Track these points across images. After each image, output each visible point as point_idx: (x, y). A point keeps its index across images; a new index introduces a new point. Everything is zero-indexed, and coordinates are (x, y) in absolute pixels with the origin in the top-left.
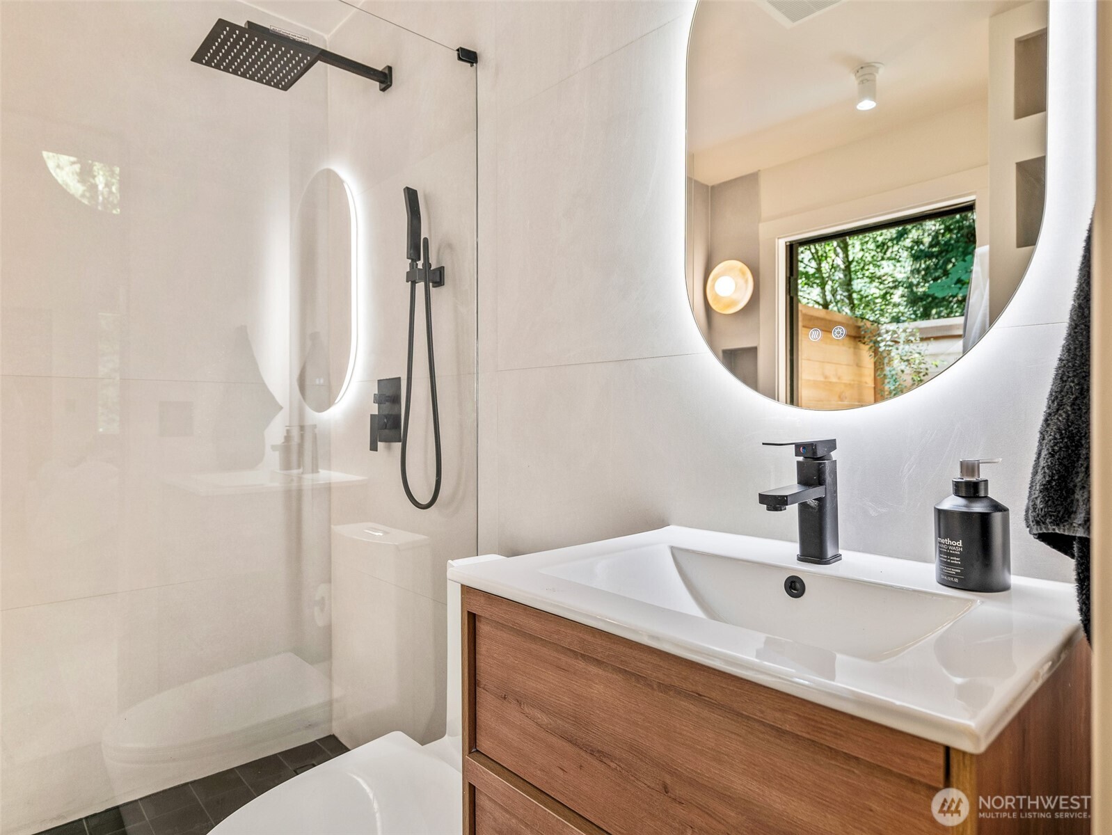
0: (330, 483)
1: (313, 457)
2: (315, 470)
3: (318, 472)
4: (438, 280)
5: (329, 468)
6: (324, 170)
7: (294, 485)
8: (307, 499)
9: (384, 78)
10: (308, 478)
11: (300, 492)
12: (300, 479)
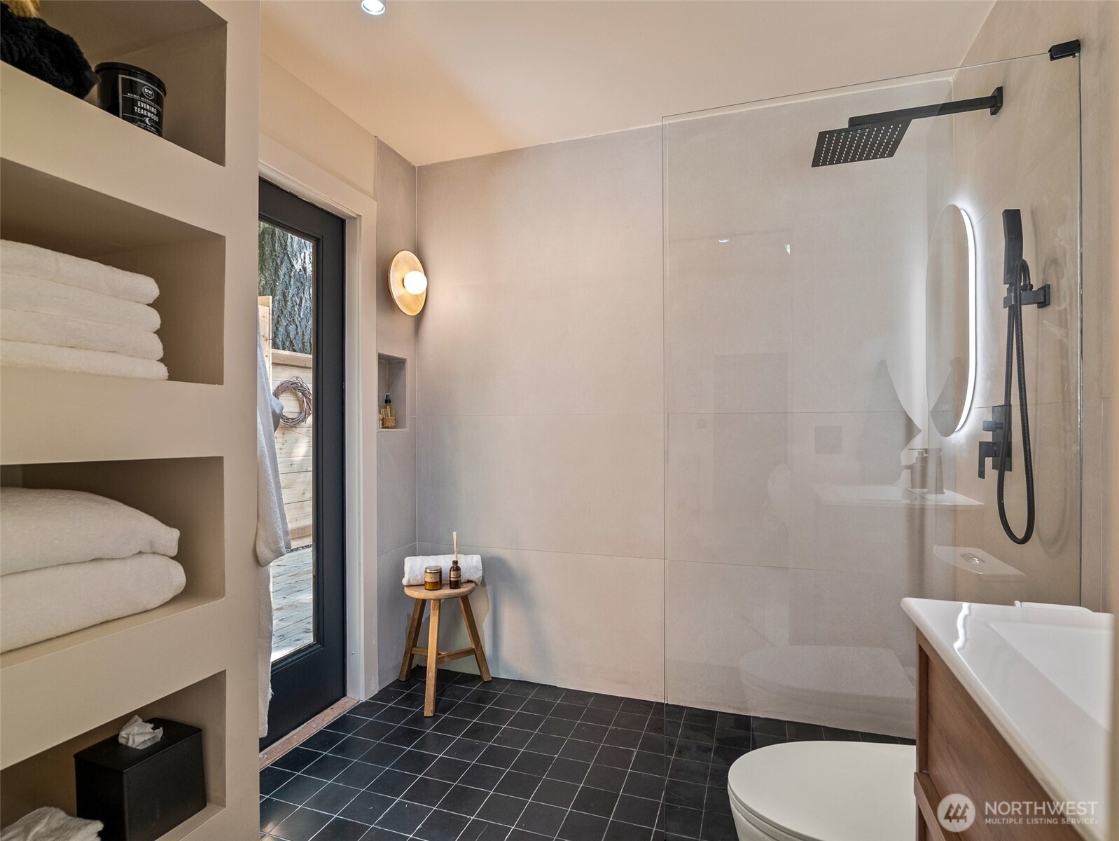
0: (956, 506)
1: (937, 479)
2: (939, 490)
3: (943, 493)
4: (1042, 300)
5: (955, 490)
6: (949, 206)
7: (917, 503)
8: (930, 519)
9: (994, 102)
10: (932, 499)
11: (923, 510)
12: (923, 498)
